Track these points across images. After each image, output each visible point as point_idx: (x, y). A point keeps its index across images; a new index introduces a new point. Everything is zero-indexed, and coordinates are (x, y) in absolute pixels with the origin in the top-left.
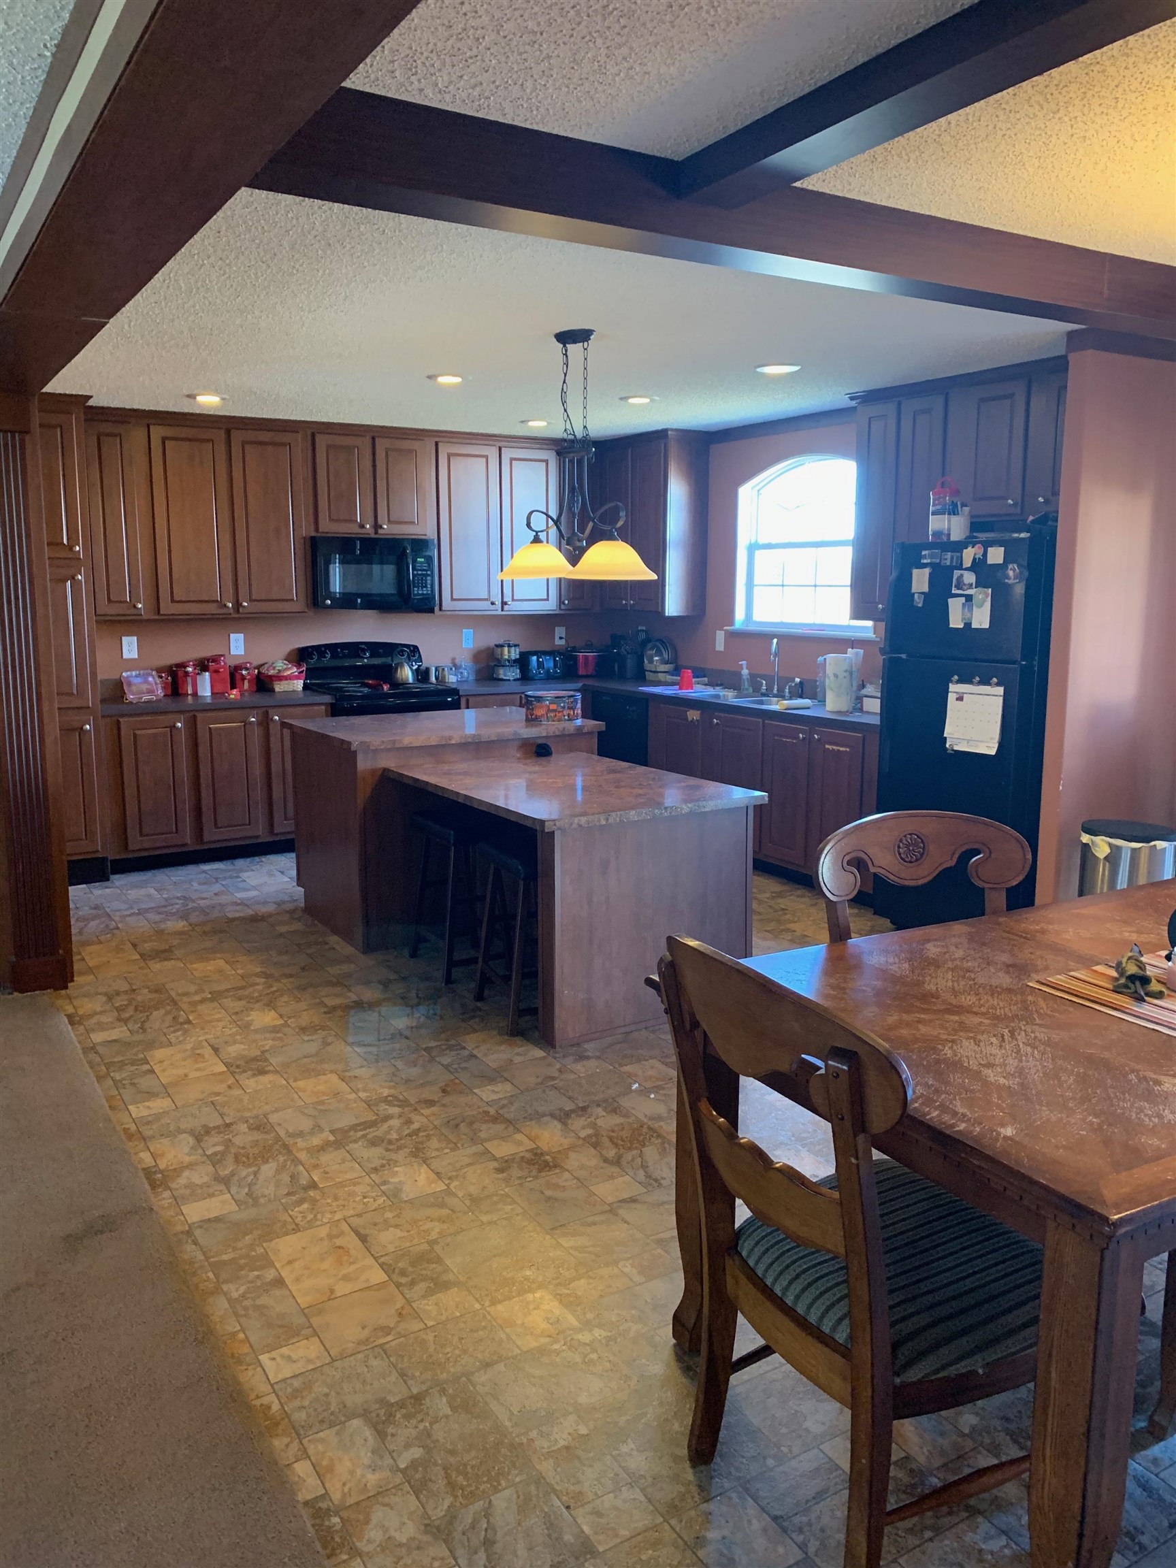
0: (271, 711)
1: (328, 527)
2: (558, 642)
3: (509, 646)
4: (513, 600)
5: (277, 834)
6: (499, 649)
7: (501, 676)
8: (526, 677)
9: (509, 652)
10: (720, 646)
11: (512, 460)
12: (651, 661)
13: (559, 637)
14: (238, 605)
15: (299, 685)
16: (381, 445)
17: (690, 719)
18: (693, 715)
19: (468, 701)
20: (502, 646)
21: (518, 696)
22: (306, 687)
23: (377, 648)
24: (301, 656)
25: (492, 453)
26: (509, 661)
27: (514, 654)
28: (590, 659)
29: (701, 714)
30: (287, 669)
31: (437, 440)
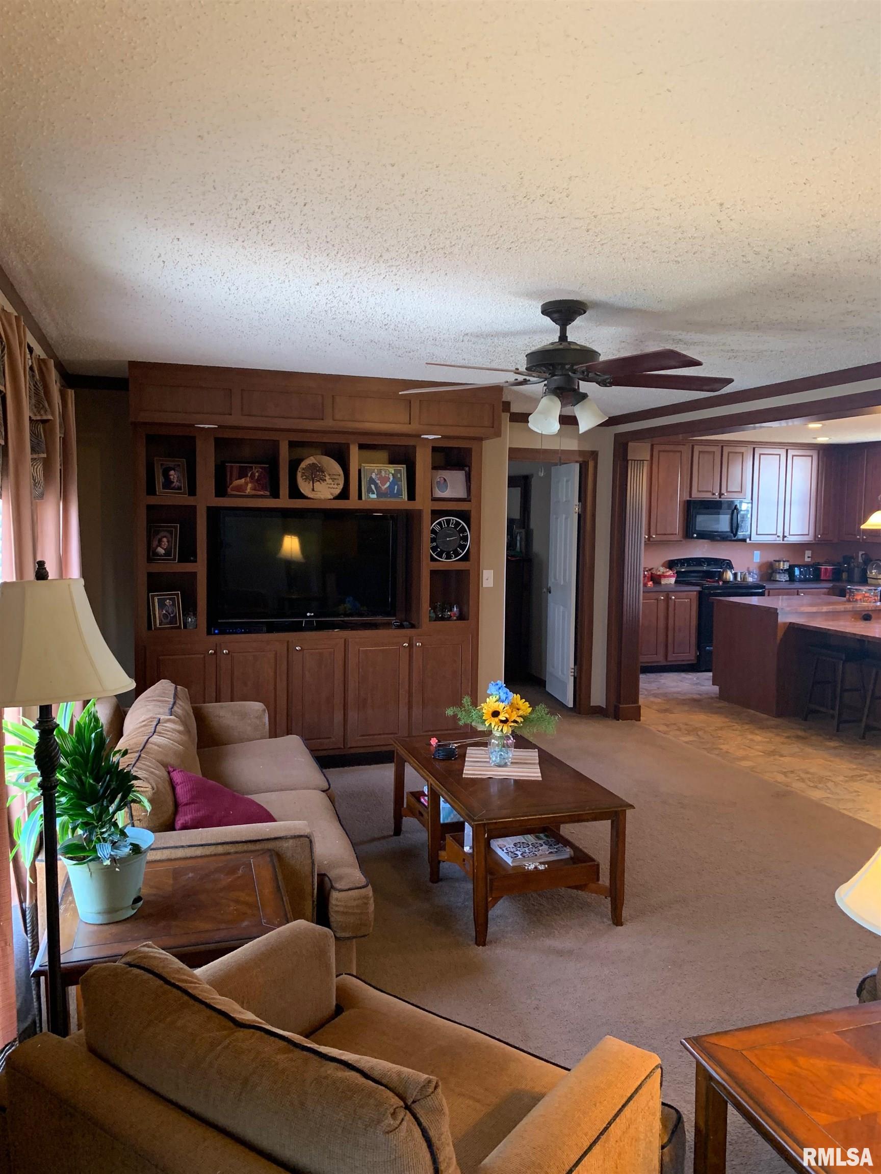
0: (670, 593)
1: (696, 495)
2: (807, 560)
3: (784, 561)
4: (790, 535)
5: (670, 661)
6: (777, 563)
7: (778, 579)
8: (792, 579)
9: (783, 565)
11: (793, 456)
12: (871, 572)
13: (808, 557)
14: (650, 536)
15: (672, 580)
16: (726, 450)
19: (769, 592)
20: (779, 561)
21: (796, 591)
22: (676, 582)
23: (710, 561)
24: (671, 564)
25: (783, 452)
26: (782, 570)
27: (786, 566)
28: (829, 570)
30: (666, 572)
31: (755, 446)
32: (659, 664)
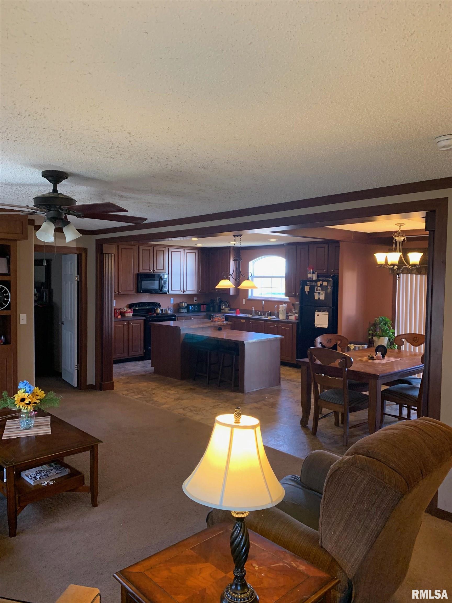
0: (130, 321)
1: (141, 271)
2: (195, 302)
3: (184, 303)
4: (186, 290)
5: (130, 356)
6: (181, 304)
7: (182, 311)
8: (188, 311)
9: (184, 305)
10: (244, 302)
11: (187, 252)
12: (223, 307)
13: (195, 301)
14: (119, 292)
15: (131, 314)
16: (155, 249)
17: (242, 322)
18: (243, 321)
19: (178, 318)
20: (182, 303)
21: (190, 317)
22: (133, 315)
23: (149, 304)
24: (130, 306)
25: (182, 251)
26: (184, 307)
27: (186, 305)
28: (205, 306)
29: (246, 321)
30: (128, 310)
31: (169, 247)
32: (124, 358)
